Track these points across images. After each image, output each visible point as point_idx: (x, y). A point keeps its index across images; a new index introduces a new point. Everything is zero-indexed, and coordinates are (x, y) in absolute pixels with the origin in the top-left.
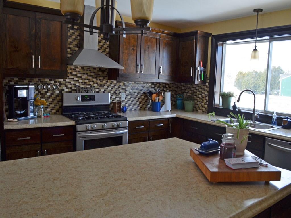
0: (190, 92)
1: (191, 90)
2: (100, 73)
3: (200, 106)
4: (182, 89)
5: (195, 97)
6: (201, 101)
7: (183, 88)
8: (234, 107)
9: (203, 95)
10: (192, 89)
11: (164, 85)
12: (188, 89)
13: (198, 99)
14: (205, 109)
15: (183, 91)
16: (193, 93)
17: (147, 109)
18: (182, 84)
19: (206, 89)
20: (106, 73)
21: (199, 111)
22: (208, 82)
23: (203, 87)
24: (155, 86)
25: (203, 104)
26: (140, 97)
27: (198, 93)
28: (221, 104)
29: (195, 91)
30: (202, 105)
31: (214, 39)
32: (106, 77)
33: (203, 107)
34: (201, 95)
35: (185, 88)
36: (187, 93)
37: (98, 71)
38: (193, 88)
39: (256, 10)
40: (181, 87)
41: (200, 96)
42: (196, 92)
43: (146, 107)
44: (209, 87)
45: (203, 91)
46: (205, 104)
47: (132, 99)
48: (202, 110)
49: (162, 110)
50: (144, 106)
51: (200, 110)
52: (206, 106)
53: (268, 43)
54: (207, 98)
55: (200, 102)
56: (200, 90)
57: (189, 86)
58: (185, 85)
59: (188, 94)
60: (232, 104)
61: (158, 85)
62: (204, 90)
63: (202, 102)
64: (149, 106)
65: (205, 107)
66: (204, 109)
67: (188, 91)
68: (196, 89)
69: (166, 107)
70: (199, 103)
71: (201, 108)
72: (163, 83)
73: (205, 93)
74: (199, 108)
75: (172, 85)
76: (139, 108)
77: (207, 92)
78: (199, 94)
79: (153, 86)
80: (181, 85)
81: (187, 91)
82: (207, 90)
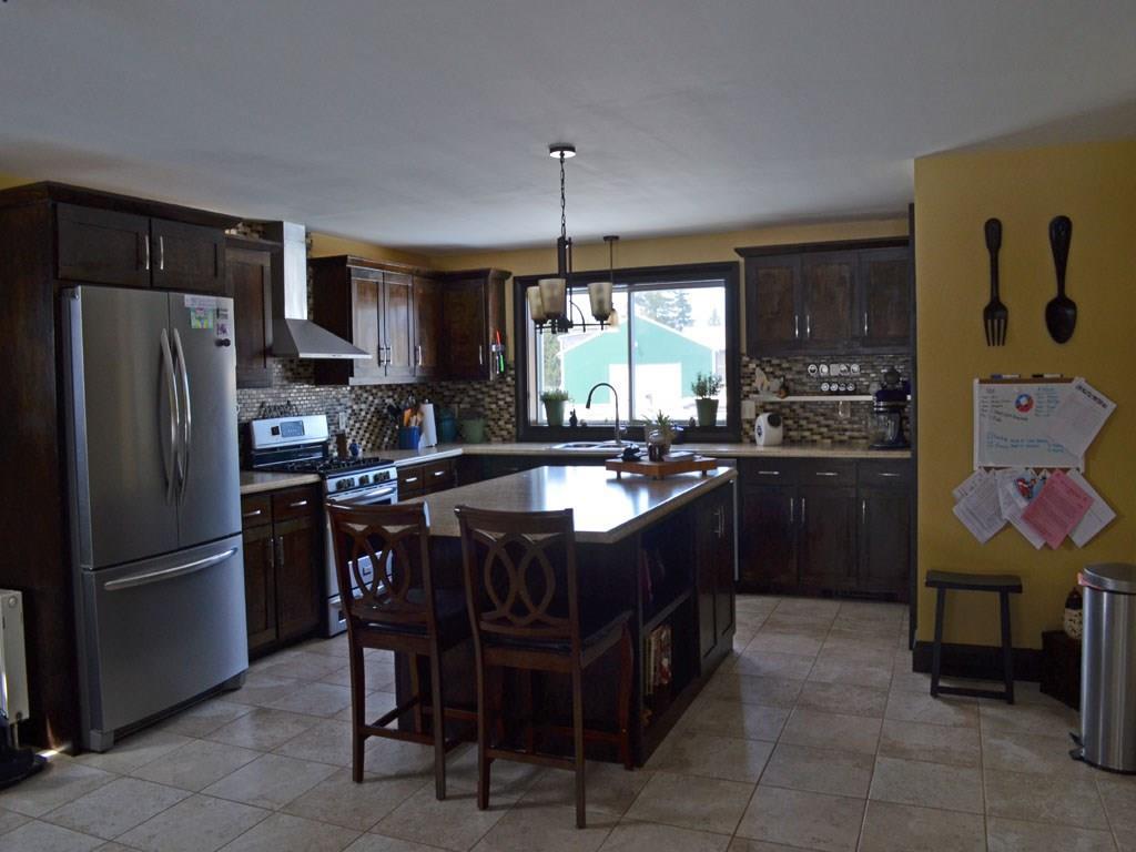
0: (467, 399)
1: (469, 396)
2: (301, 370)
3: (496, 429)
4: (444, 396)
5: (481, 409)
6: (497, 416)
7: (446, 393)
8: (574, 419)
9: (501, 403)
10: (472, 393)
11: (409, 389)
12: (462, 393)
13: (489, 412)
14: (509, 433)
15: (447, 400)
16: (476, 403)
17: (383, 447)
18: (444, 383)
19: (506, 389)
20: (311, 370)
21: (494, 439)
22: (510, 375)
23: (499, 386)
24: (394, 393)
25: (501, 423)
26: (371, 420)
27: (488, 400)
28: (545, 418)
29: (480, 396)
30: (499, 426)
31: (519, 285)
32: (310, 377)
33: (502, 429)
34: (496, 403)
35: (453, 393)
36: (459, 403)
37: (298, 366)
38: (475, 390)
39: (606, 238)
40: (439, 390)
41: (494, 406)
42: (483, 399)
43: (381, 444)
44: (516, 386)
45: (501, 396)
46: (506, 423)
47: (358, 425)
48: (502, 436)
49: (421, 444)
50: (379, 440)
51: (496, 436)
52: (510, 426)
53: (626, 294)
54: (512, 410)
55: (494, 420)
56: (493, 393)
57: (461, 386)
58: (451, 387)
59: (462, 406)
60: (567, 417)
61: (399, 389)
62: (503, 393)
63: (499, 419)
64: (386, 439)
65: (507, 430)
66: (504, 433)
67: (462, 399)
68: (483, 393)
69: (427, 437)
70: (492, 423)
71: (498, 432)
72: (407, 385)
73: (503, 399)
74: (494, 433)
75: (422, 388)
76: (370, 445)
77: (511, 396)
78: (490, 403)
79: (391, 393)
80: (441, 387)
81: (457, 399)
82: (508, 392)
